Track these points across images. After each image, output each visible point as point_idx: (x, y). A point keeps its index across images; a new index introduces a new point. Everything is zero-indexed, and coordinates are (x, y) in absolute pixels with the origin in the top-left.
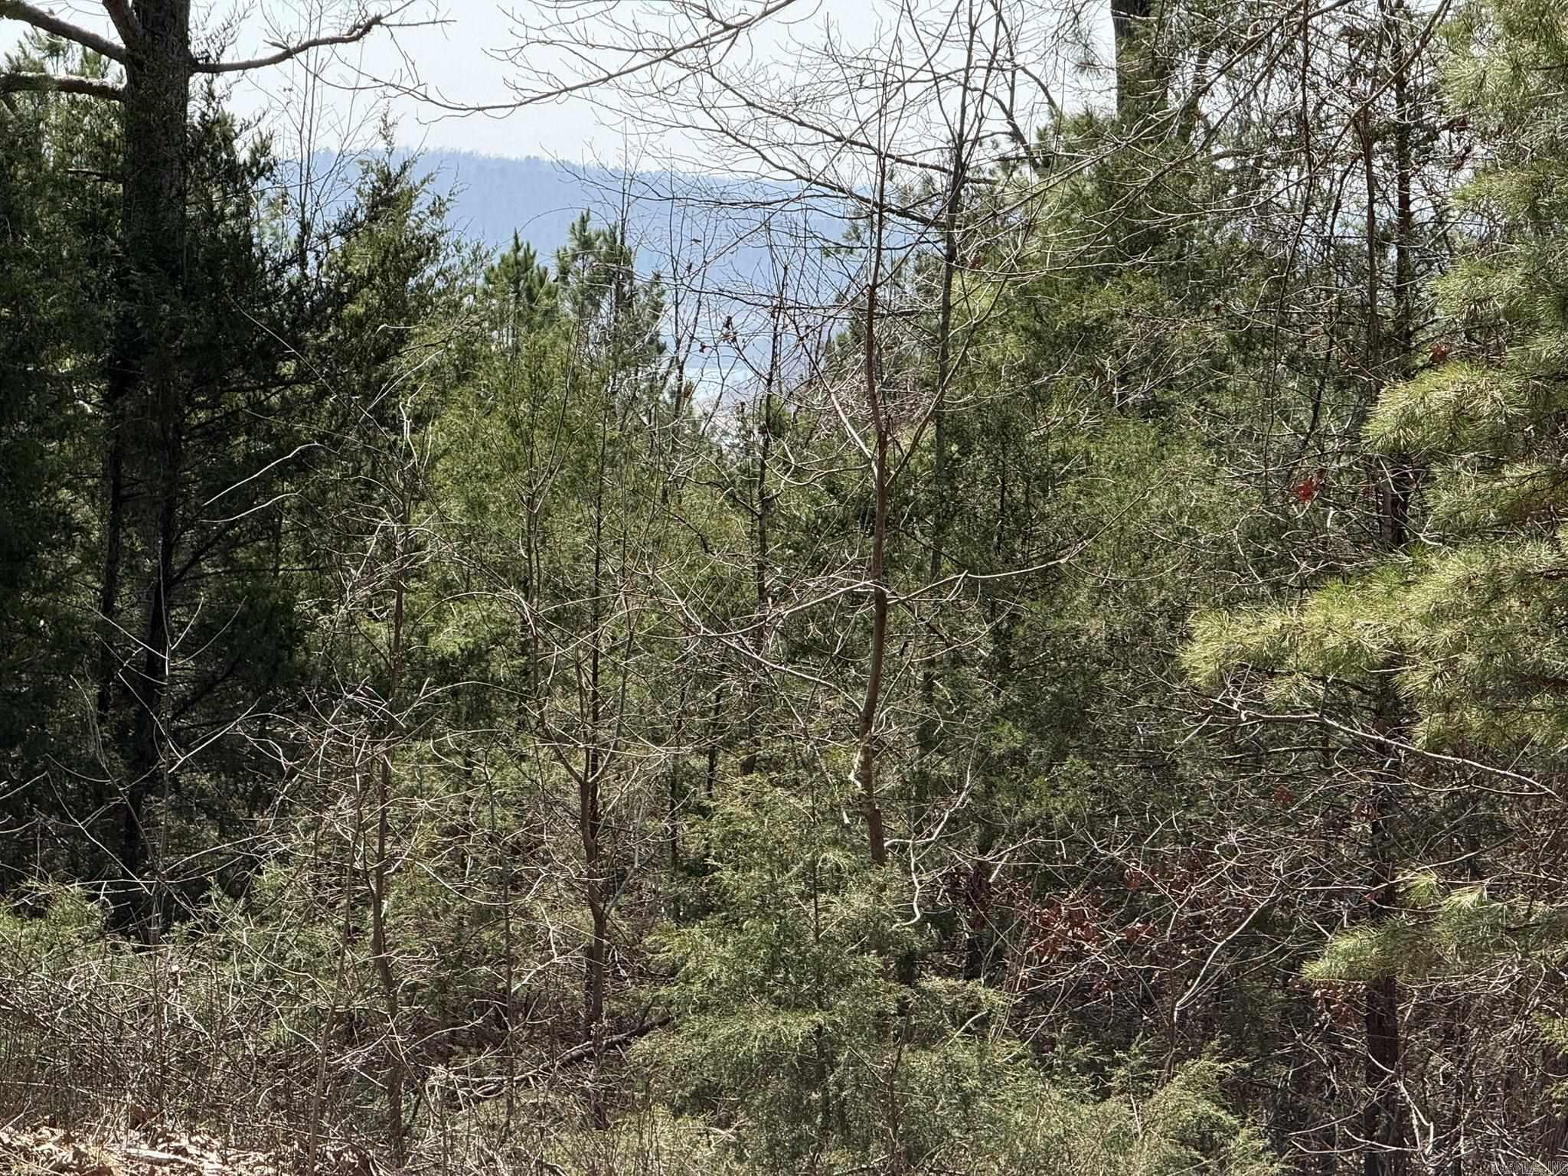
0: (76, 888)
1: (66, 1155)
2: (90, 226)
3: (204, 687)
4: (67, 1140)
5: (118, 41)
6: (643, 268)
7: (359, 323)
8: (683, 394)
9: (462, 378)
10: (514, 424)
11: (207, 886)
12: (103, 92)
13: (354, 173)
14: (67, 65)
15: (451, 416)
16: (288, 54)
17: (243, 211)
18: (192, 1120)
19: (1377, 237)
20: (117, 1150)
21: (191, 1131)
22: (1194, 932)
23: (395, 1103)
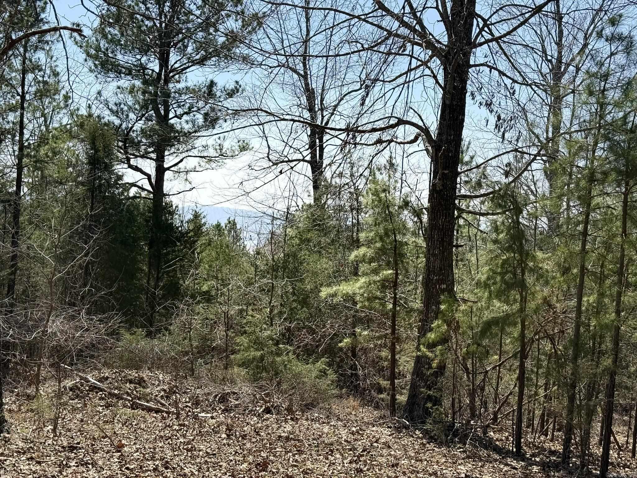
0: (140, 329)
1: (137, 375)
2: (147, 221)
3: (164, 296)
4: (137, 373)
5: (152, 190)
6: (238, 227)
7: (190, 237)
8: (244, 247)
9: (209, 245)
10: (217, 252)
11: (162, 329)
12: (149, 199)
13: (191, 211)
14: (144, 194)
15: (207, 251)
16: (180, 193)
17: (172, 219)
18: (158, 368)
19: (353, 225)
20: (145, 374)
21: (158, 371)
22: (323, 336)
23: (192, 365)
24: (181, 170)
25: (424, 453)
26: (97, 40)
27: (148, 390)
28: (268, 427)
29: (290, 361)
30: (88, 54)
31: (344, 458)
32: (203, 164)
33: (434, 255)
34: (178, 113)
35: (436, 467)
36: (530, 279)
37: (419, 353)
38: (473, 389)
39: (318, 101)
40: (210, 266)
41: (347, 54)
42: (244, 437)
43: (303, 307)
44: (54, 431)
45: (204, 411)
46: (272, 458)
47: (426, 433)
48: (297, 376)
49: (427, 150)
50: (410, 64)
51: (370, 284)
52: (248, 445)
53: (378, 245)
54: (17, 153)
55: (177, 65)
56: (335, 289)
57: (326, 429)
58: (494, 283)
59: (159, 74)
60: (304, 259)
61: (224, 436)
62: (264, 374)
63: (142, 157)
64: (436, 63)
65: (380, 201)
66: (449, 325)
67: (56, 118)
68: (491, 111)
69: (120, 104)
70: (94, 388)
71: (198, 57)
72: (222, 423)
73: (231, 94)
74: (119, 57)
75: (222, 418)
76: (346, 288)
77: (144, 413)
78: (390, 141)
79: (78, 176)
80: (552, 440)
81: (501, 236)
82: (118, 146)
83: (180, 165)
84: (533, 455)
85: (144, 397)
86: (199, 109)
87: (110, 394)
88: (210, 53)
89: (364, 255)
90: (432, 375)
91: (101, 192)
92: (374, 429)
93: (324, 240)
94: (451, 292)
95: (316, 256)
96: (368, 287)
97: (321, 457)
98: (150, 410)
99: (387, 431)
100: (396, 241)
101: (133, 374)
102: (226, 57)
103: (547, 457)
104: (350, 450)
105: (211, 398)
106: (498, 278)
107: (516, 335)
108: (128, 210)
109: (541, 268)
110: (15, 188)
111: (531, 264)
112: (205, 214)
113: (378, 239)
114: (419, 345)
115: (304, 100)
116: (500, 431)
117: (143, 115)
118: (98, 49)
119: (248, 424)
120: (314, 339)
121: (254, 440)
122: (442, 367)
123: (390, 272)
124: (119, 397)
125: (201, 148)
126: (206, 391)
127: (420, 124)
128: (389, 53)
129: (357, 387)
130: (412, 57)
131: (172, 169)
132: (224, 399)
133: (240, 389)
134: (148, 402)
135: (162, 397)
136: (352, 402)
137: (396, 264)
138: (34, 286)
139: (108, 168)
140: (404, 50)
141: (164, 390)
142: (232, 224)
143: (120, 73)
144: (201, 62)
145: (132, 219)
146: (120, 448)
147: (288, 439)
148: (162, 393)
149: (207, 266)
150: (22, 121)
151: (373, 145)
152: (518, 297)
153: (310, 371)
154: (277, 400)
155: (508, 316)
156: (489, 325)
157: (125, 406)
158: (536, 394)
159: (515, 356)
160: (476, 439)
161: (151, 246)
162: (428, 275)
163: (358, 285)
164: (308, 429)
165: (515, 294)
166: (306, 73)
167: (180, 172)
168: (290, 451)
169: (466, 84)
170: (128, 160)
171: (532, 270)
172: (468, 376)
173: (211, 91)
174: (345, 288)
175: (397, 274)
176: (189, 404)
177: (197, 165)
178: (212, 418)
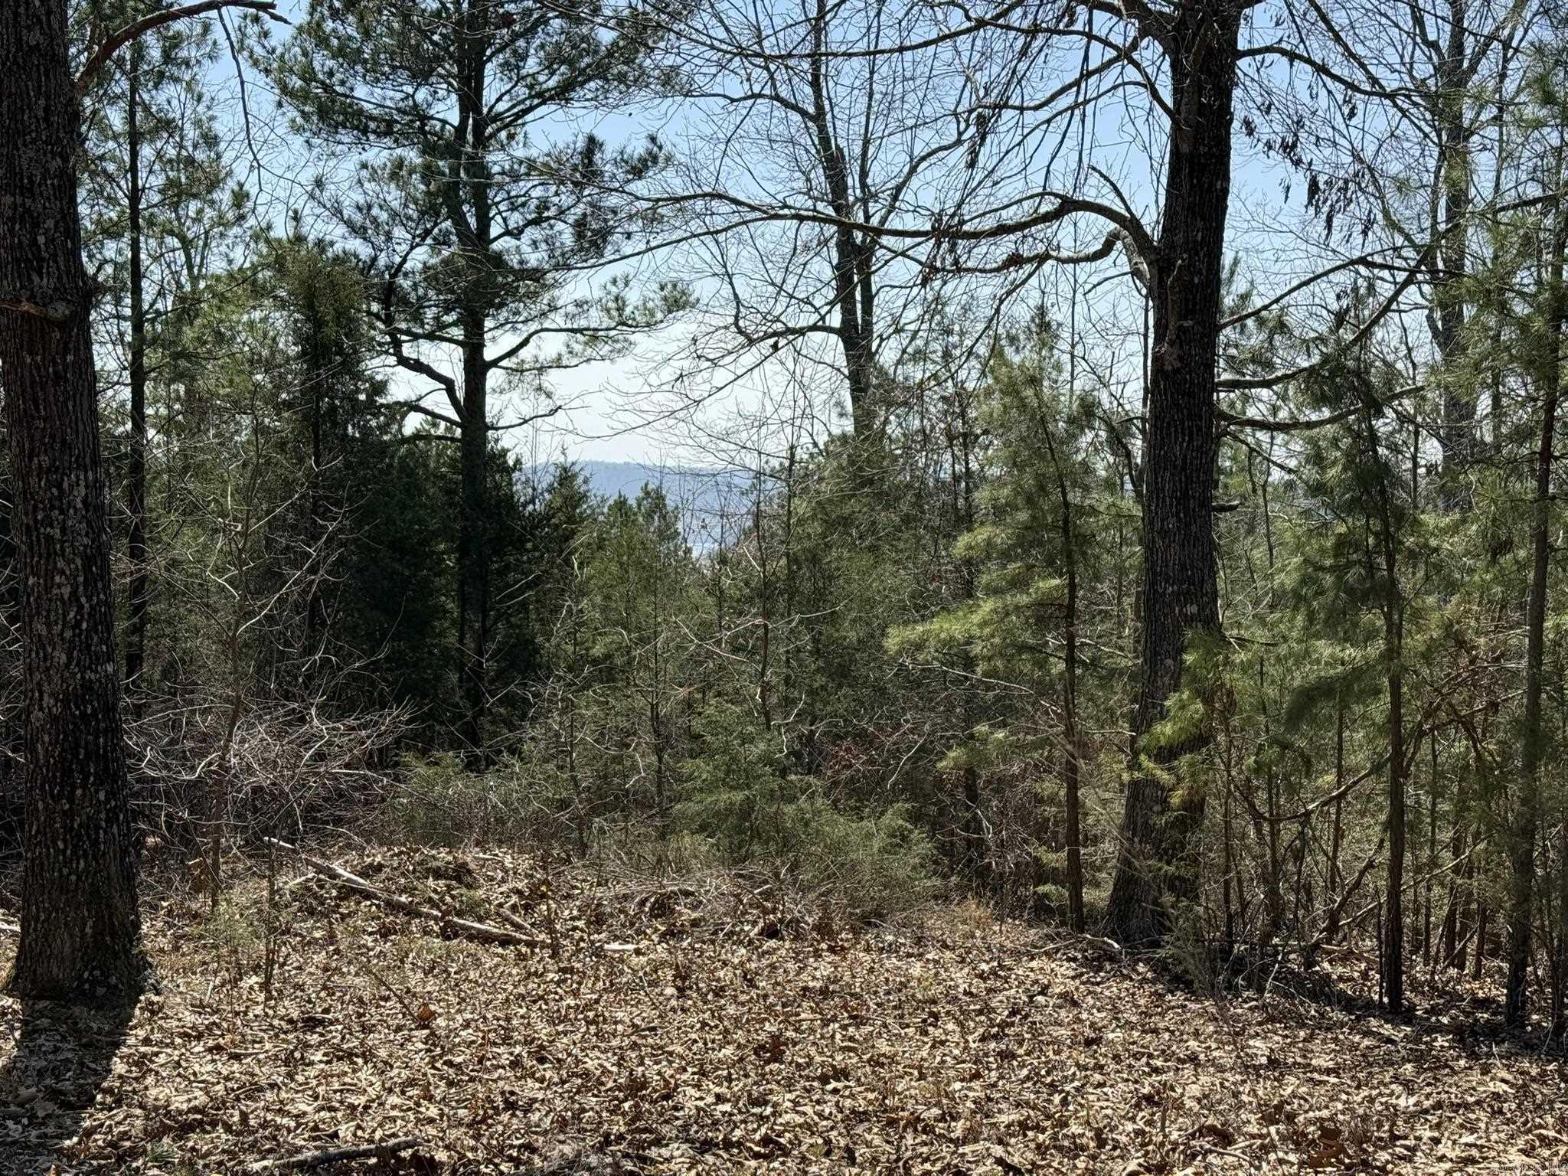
0: (451, 754)
1: (450, 858)
2: (449, 492)
3: (500, 674)
4: (450, 853)
5: (456, 418)
6: (670, 503)
7: (557, 526)
8: (688, 551)
9: (600, 547)
10: (622, 564)
11: (503, 751)
12: (453, 440)
13: (552, 469)
14: (439, 430)
16: (526, 422)
17: (509, 484)
18: (500, 843)
19: (956, 479)
20: (471, 856)
21: (500, 847)
22: (896, 754)
23: (581, 834)
24: (527, 366)
25: (1162, 1015)
26: (305, 54)
27: (480, 893)
28: (773, 967)
29: (817, 813)
30: (285, 89)
31: (965, 1031)
32: (578, 348)
33: (1164, 533)
34: (512, 225)
35: (1192, 1044)
36: (1408, 581)
37: (1136, 774)
38: (1274, 861)
39: (852, 180)
40: (607, 598)
41: (926, 44)
42: (719, 993)
43: (840, 686)
44: (265, 986)
45: (616, 938)
46: (791, 1034)
47: (1161, 968)
48: (837, 848)
49: (1136, 273)
50: (1086, 58)
51: (1007, 614)
52: (731, 1010)
53: (1023, 516)
54: (128, 338)
55: (501, 107)
56: (920, 628)
57: (917, 969)
58: (1320, 593)
59: (460, 130)
60: (838, 569)
61: (670, 991)
62: (757, 848)
63: (431, 337)
64: (1151, 51)
65: (1023, 406)
66: (1208, 701)
67: (217, 248)
68: (1297, 163)
69: (370, 207)
70: (348, 892)
71: (552, 83)
72: (663, 964)
73: (639, 169)
74: (361, 91)
75: (661, 952)
76: (949, 627)
77: (472, 947)
78: (1042, 259)
79: (278, 388)
80: (1476, 976)
81: (1332, 473)
82: (369, 313)
83: (524, 353)
84: (1433, 1011)
85: (471, 909)
86: (562, 212)
87: (389, 903)
88: (583, 71)
89: (989, 543)
90: (1171, 825)
91: (335, 424)
92: (1034, 964)
93: (886, 518)
94: (1210, 621)
95: (867, 560)
96: (1002, 620)
97: (911, 1031)
98: (486, 939)
99: (1066, 969)
100: (1066, 504)
101: (443, 855)
102: (622, 78)
103: (1467, 1014)
104: (980, 1012)
105: (632, 908)
106: (1329, 580)
107: (1379, 719)
108: (403, 467)
109: (1436, 550)
110: (129, 426)
111: (1410, 541)
112: (586, 473)
113: (1020, 501)
114: (1136, 754)
115: (819, 176)
116: (1347, 957)
117: (427, 232)
118: (308, 75)
119: (725, 963)
120: (871, 761)
121: (743, 998)
122: (1195, 807)
123: (1056, 582)
124: (411, 912)
125: (571, 309)
126: (620, 889)
127: (1119, 207)
128: (1033, 31)
129: (984, 872)
130: (1090, 36)
131: (504, 363)
132: (662, 908)
133: (701, 883)
134: (480, 920)
135: (514, 908)
136: (973, 909)
137: (1071, 562)
138: (189, 659)
139: (350, 366)
140: (1072, 22)
141: (519, 892)
142: (655, 500)
143: (365, 131)
144: (562, 94)
145: (413, 488)
146: (425, 1020)
147: (825, 993)
148: (515, 899)
149: (599, 599)
150: (135, 260)
151: (998, 270)
152: (1380, 622)
153: (869, 836)
154: (792, 905)
155: (1357, 673)
156: (1308, 700)
157: (426, 932)
158: (1434, 862)
159: (1376, 769)
160: (1287, 977)
161: (463, 552)
162: (1153, 584)
163: (976, 618)
164: (871, 970)
165: (1372, 617)
166: (819, 107)
167: (522, 372)
168: (834, 1019)
169: (1229, 99)
170: (397, 344)
171: (1412, 555)
172: (1259, 831)
173: (591, 163)
174: (946, 626)
175: (1072, 587)
176: (581, 924)
177: (564, 350)
178: (638, 952)
